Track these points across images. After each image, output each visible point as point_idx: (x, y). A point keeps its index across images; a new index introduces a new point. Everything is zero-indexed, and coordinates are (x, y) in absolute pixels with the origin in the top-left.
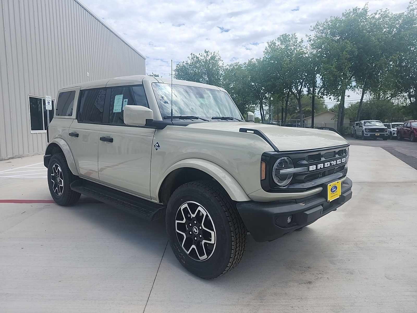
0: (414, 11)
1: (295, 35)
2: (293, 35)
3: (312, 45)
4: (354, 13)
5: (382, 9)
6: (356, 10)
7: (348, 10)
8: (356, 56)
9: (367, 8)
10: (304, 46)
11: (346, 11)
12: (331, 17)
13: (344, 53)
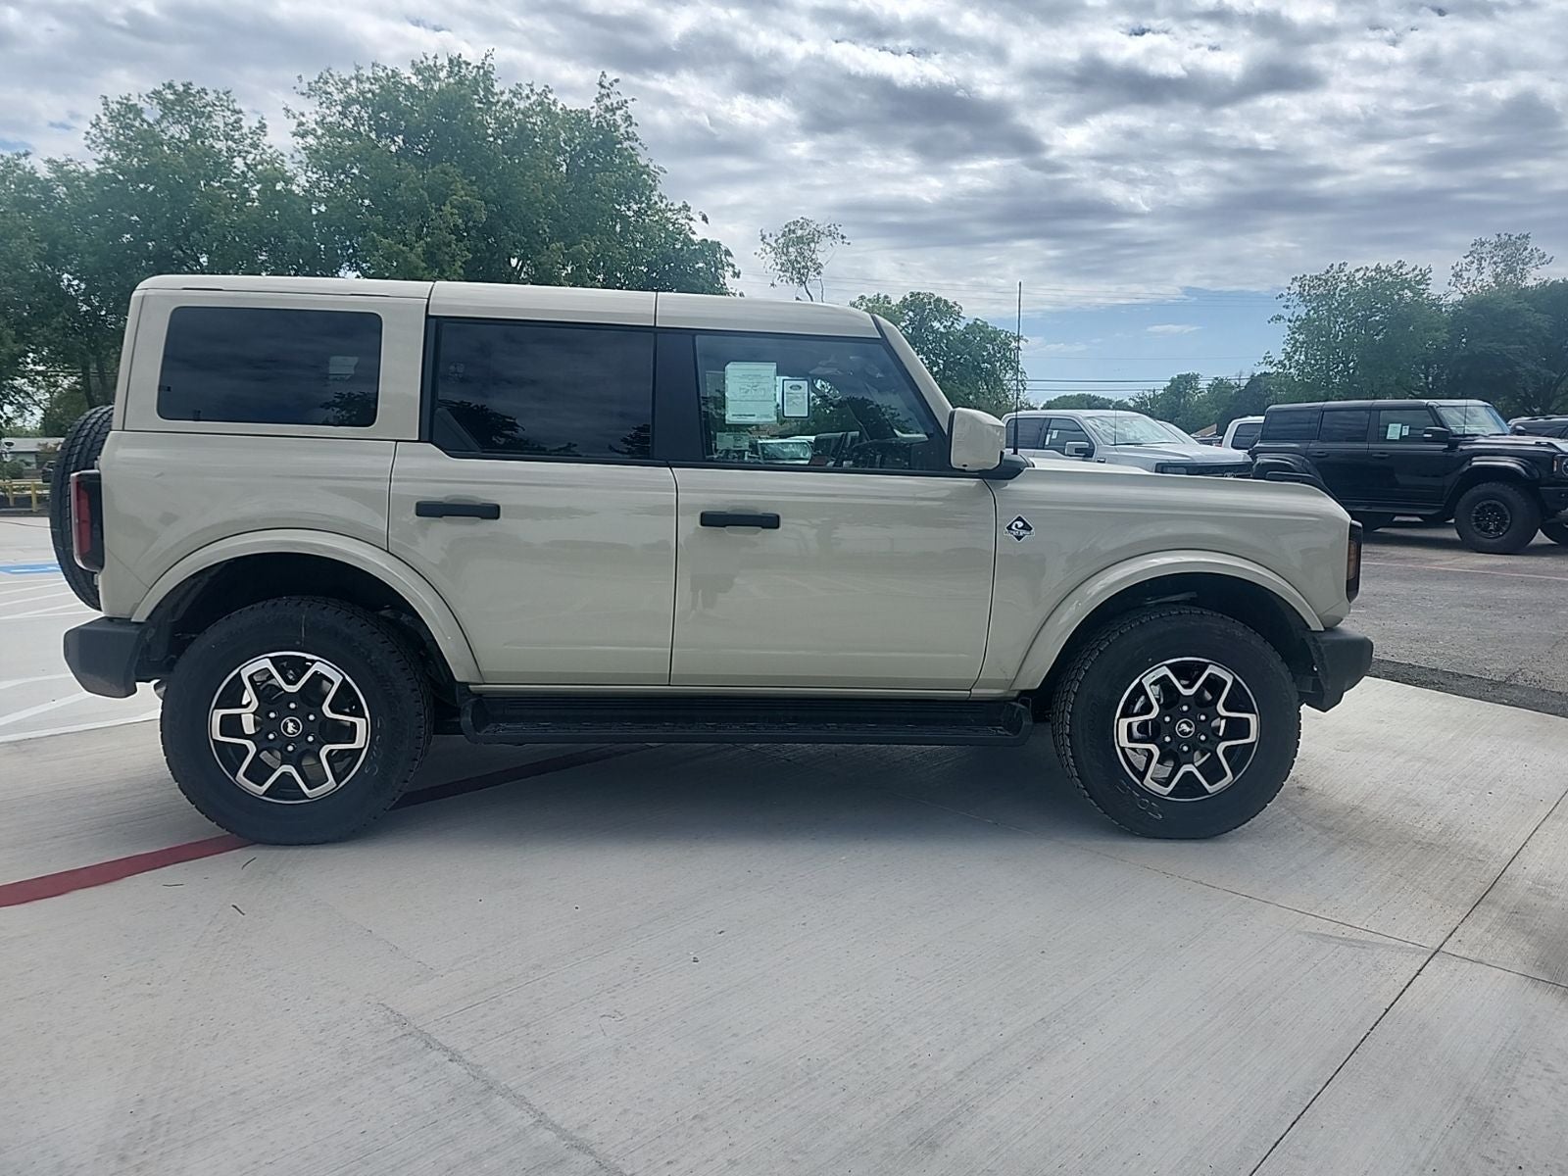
0: (614, 114)
1: (231, 98)
2: (221, 95)
3: (312, 152)
4: (450, 74)
5: (533, 83)
6: (459, 65)
7: (431, 56)
8: (480, 225)
9: (491, 69)
10: (270, 147)
11: (424, 59)
12: (373, 65)
13: (447, 208)
